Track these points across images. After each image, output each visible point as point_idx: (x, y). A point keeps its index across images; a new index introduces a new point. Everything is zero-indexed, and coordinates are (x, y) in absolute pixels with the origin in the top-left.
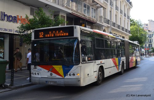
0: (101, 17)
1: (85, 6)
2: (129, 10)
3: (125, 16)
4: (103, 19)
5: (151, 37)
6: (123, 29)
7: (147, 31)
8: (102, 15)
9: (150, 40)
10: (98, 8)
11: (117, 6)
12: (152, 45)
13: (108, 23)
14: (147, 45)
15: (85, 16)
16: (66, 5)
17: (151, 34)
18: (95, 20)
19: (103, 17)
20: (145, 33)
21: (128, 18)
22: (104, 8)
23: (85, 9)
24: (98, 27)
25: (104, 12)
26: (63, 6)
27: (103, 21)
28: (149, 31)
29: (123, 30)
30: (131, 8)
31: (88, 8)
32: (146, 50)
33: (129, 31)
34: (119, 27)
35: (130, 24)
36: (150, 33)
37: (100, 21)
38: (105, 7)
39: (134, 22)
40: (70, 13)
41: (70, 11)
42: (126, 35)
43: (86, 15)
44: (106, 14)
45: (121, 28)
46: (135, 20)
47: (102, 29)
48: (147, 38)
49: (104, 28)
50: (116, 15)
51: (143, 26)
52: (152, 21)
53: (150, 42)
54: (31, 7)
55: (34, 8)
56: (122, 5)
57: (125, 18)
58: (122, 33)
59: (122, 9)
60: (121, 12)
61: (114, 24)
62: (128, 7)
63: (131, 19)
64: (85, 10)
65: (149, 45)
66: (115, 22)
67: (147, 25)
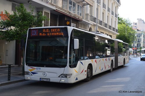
0: (87, 15)
1: (71, 3)
2: (117, 8)
3: (112, 14)
4: (89, 17)
5: (139, 37)
6: (110, 27)
7: (136, 30)
8: (89, 12)
9: (139, 39)
10: (84, 5)
11: (105, 3)
12: (140, 44)
13: (95, 21)
14: (136, 45)
15: (70, 13)
16: (50, 2)
17: (140, 33)
18: (81, 17)
19: (89, 14)
20: (133, 32)
21: (115, 17)
22: (90, 5)
23: (71, 5)
24: (84, 25)
25: (90, 10)
26: (47, 2)
27: (89, 19)
28: (138, 30)
29: (110, 29)
30: (120, 6)
31: (74, 5)
32: (134, 50)
33: (117, 30)
34: (106, 25)
35: (118, 22)
36: (138, 32)
37: (87, 19)
38: (92, 5)
39: (122, 21)
40: (54, 10)
41: (54, 8)
42: (114, 34)
43: (72, 12)
44: (93, 12)
45: (108, 26)
46: (123, 19)
47: (88, 27)
48: (136, 37)
49: (90, 26)
50: (103, 13)
51: (132, 25)
52: (141, 20)
53: (139, 42)
54: (13, 2)
55: (16, 3)
56: (109, 3)
57: (112, 16)
58: (109, 32)
59: (109, 7)
60: (109, 10)
61: (101, 23)
62: (116, 5)
63: (119, 18)
64: (70, 7)
65: (138, 44)
66: (101, 20)
67: (136, 24)
